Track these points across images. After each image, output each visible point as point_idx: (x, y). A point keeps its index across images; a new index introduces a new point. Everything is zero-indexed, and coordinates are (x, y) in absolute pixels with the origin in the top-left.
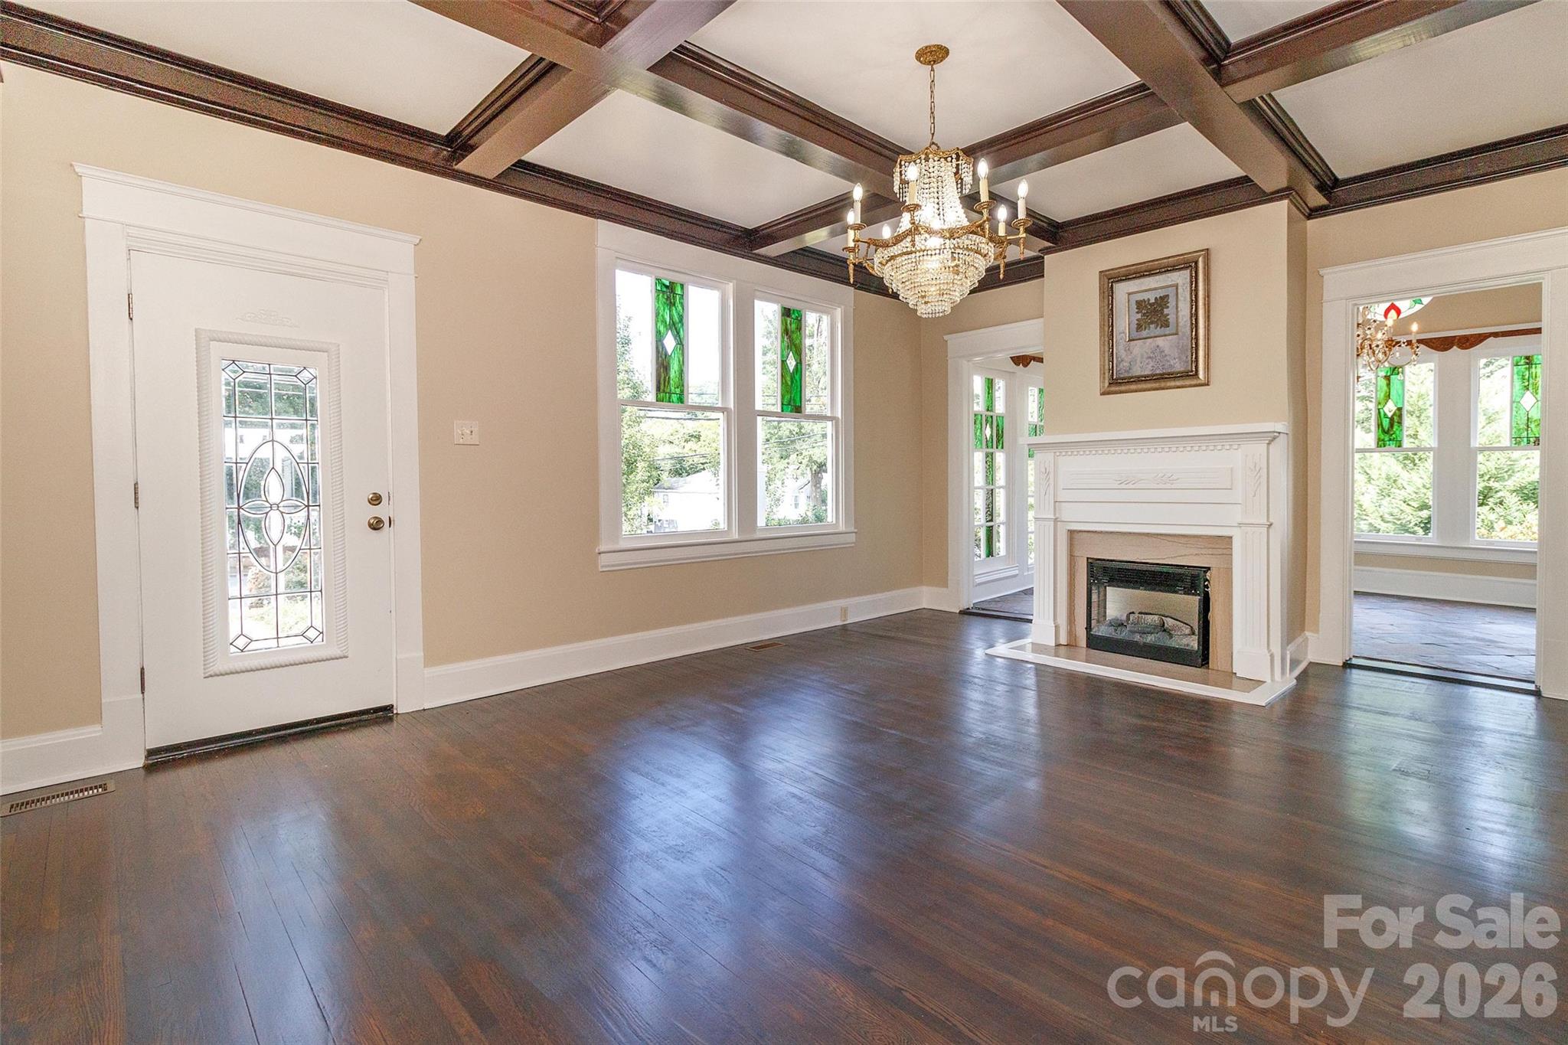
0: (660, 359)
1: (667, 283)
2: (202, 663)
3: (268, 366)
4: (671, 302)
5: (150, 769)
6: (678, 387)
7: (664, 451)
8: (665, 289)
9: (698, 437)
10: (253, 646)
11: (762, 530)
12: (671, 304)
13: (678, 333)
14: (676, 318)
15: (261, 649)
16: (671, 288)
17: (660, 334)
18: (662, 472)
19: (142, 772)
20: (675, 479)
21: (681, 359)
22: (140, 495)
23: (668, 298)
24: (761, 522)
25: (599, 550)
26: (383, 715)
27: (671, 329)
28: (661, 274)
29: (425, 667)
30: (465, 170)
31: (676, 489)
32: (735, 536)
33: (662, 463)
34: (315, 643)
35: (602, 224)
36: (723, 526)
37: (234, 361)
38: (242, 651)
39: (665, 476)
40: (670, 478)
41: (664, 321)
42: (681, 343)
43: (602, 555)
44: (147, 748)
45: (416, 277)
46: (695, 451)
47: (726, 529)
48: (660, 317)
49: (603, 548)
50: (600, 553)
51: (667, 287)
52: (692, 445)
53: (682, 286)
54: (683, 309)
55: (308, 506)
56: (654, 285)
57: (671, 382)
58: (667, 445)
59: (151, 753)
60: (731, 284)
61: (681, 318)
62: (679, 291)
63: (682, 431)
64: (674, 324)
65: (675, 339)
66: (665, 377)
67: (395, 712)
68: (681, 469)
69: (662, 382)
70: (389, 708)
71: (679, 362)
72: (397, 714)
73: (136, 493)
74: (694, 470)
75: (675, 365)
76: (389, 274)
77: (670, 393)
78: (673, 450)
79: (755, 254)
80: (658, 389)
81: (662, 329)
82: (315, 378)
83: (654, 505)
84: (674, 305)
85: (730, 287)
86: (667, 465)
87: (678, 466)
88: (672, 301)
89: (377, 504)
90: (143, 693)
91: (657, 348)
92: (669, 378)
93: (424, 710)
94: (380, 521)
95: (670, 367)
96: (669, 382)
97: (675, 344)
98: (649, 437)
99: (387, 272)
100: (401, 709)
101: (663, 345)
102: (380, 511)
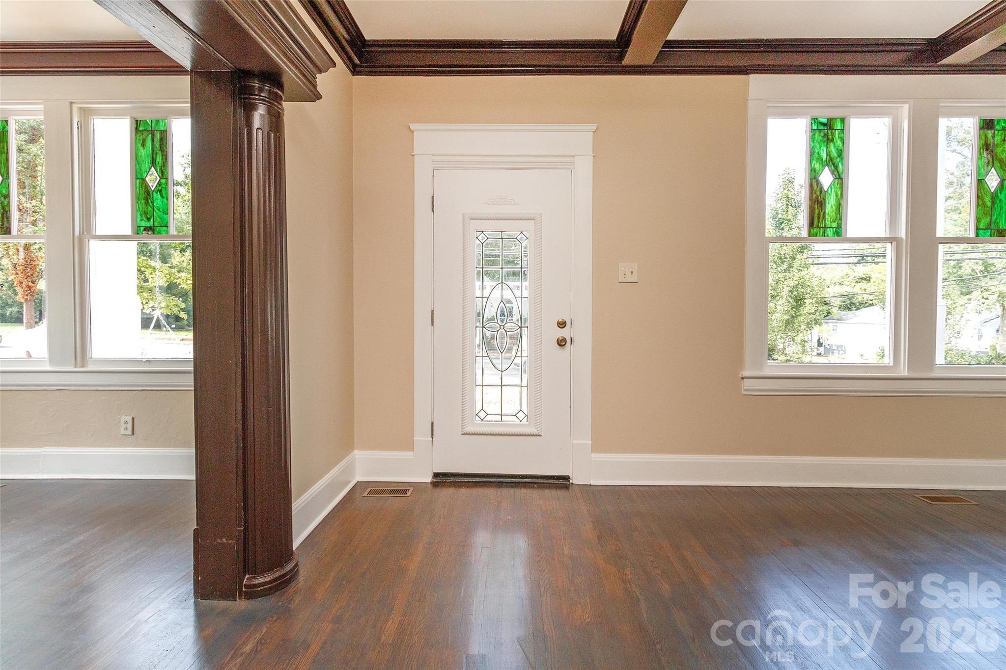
0: (814, 196)
1: (825, 121)
2: (461, 425)
3: (501, 233)
4: (828, 139)
5: (435, 484)
6: (834, 222)
7: (833, 291)
8: (821, 127)
9: (868, 279)
10: (488, 418)
11: (942, 368)
12: (828, 140)
13: (836, 167)
14: (834, 153)
15: (492, 421)
16: (829, 125)
17: (815, 171)
18: (832, 307)
19: (430, 486)
20: (844, 312)
21: (839, 193)
22: (434, 318)
23: (826, 135)
24: (940, 360)
25: (742, 374)
26: (561, 482)
27: (827, 165)
28: (816, 113)
29: (592, 453)
30: (632, 63)
31: (845, 320)
32: (904, 372)
33: (833, 300)
34: (522, 423)
35: (754, 79)
36: (888, 360)
37: (483, 231)
38: (482, 420)
39: (835, 310)
40: (839, 311)
41: (820, 159)
42: (840, 178)
43: (745, 380)
44: (434, 471)
45: (594, 156)
46: (865, 289)
47: (891, 364)
48: (816, 155)
49: (746, 373)
50: (743, 378)
51: (824, 124)
52: (863, 285)
53: (843, 120)
54: (843, 143)
55: (521, 327)
56: (809, 125)
57: (827, 216)
58: (838, 286)
59: (436, 475)
60: (906, 106)
61: (840, 153)
62: (838, 125)
63: (852, 275)
64: (831, 159)
65: (833, 173)
66: (819, 215)
67: (571, 482)
68: (850, 305)
69: (816, 216)
70: (566, 478)
71: (837, 196)
72: (572, 483)
73: (432, 316)
74: (863, 305)
75: (832, 198)
76: (575, 157)
77: (825, 228)
78: (844, 290)
79: (941, 65)
80: (811, 224)
81: (817, 166)
82: (527, 238)
83: (824, 331)
84: (832, 140)
85: (905, 110)
86: (838, 302)
87: (848, 302)
88: (830, 137)
89: (565, 327)
90: (432, 438)
91: (811, 185)
92: (824, 213)
93: (590, 485)
94: (564, 340)
95: (825, 203)
96: (824, 217)
97: (833, 179)
98: (817, 279)
99: (574, 156)
100: (576, 480)
101: (818, 182)
102: (565, 333)
